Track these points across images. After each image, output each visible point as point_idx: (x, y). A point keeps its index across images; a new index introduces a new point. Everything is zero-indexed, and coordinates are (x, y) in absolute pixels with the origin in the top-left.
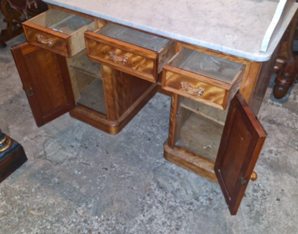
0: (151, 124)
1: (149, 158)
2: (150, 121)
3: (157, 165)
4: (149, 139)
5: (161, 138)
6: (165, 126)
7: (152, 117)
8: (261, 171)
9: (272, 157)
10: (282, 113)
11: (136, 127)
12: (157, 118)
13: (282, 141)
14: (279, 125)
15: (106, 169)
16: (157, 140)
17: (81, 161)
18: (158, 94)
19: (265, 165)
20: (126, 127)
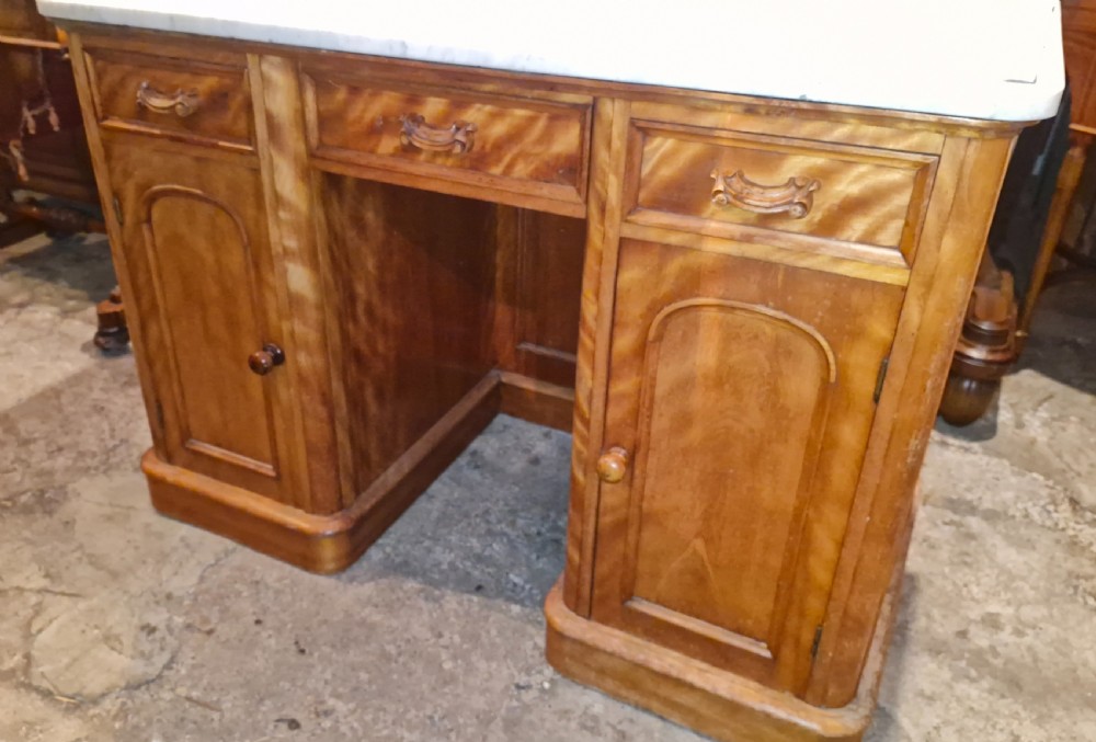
0: (483, 527)
1: (482, 665)
2: (477, 516)
3: (518, 700)
4: (479, 588)
5: (526, 582)
6: (539, 534)
7: (487, 500)
8: (975, 706)
9: (1006, 645)
10: (989, 475)
11: (421, 542)
12: (506, 505)
13: (1024, 579)
14: (991, 516)
15: (294, 724)
16: (513, 591)
17: (182, 691)
18: (502, 419)
19: (988, 678)
20: (380, 541)
